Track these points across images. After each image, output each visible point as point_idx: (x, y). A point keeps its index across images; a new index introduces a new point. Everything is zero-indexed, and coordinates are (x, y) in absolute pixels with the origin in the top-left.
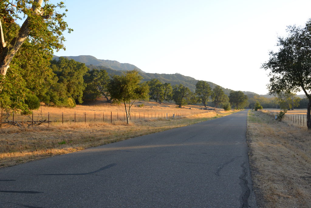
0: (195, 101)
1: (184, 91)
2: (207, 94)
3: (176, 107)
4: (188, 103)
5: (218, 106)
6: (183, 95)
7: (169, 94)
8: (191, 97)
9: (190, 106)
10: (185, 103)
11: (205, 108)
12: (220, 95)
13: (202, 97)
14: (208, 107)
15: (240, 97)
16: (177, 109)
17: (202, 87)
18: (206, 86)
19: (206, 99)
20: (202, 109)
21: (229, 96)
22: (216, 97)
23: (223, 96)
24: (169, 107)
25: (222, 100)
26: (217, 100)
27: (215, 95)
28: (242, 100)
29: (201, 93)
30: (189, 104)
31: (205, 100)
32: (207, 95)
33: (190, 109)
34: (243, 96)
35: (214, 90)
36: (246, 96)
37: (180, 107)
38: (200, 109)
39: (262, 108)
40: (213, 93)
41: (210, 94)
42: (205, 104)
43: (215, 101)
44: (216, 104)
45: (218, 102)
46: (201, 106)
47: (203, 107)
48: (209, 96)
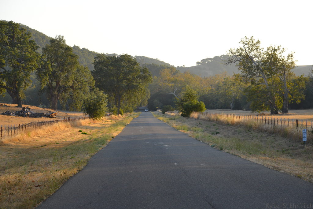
2: (24, 65)
5: (59, 102)
11: (20, 109)
12: (65, 67)
13: (7, 75)
14: (29, 107)
15: (126, 74)
17: (6, 39)
18: (18, 39)
19: (22, 80)
20: (8, 114)
21: (93, 69)
22: (54, 72)
23: (75, 69)
25: (70, 84)
26: (54, 84)
27: (50, 66)
28: (135, 84)
29: (4, 61)
31: (19, 84)
32: (24, 68)
34: (135, 71)
35: (46, 50)
36: (144, 71)
38: (3, 114)
39: (204, 108)
40: (42, 62)
41: (34, 66)
42: (20, 99)
43: (49, 88)
44: (53, 96)
45: (59, 91)
46: (5, 105)
47: (12, 109)
48: (33, 70)
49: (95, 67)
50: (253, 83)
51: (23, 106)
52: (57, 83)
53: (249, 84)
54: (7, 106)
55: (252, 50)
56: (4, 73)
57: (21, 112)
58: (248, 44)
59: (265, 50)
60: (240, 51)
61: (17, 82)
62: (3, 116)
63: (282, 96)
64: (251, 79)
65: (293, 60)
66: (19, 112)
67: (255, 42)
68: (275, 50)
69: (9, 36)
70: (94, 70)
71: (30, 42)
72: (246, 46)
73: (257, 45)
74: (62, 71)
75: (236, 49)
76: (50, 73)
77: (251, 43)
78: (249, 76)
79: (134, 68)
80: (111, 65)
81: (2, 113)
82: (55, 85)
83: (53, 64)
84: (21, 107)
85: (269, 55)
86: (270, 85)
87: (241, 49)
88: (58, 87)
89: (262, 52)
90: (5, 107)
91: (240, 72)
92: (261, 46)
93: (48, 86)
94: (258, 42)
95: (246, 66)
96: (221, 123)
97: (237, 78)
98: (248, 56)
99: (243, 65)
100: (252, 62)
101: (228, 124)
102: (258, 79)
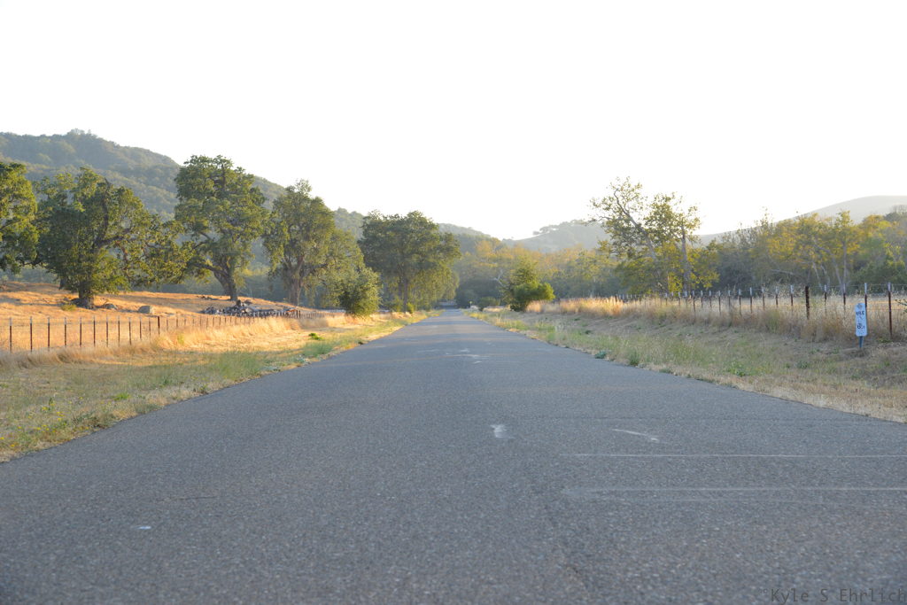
0: (176, 267)
1: (106, 210)
2: (240, 229)
3: (61, 305)
4: (131, 280)
5: (303, 293)
6: (101, 233)
7: (17, 229)
8: (152, 242)
9: (144, 299)
10: (112, 278)
11: (233, 304)
12: (312, 233)
13: (211, 246)
14: (251, 299)
15: (416, 244)
16: (67, 313)
17: (211, 186)
18: (232, 186)
19: (237, 254)
20: (212, 311)
21: (358, 234)
22: (293, 242)
23: (329, 236)
24: (18, 302)
25: (322, 262)
26: (294, 263)
27: (285, 231)
28: (431, 260)
29: (206, 223)
30: (139, 284)
31: (233, 262)
32: (242, 234)
33: (144, 310)
34: (433, 239)
35: (279, 204)
36: (448, 237)
37: (81, 303)
38: (203, 312)
39: (552, 296)
40: (273, 224)
41: (258, 229)
42: (234, 287)
43: (286, 269)
44: (292, 282)
45: (302, 273)
46: (208, 298)
47: (221, 303)
48: (255, 237)
49: (365, 233)
50: (630, 255)
51: (239, 298)
52: (299, 261)
53: (625, 258)
54: (212, 299)
55: (628, 200)
56: (206, 242)
57: (235, 308)
58: (622, 189)
59: (651, 200)
60: (609, 202)
61: (229, 258)
62: (202, 315)
63: (681, 276)
64: (628, 248)
65: (698, 216)
66: (231, 308)
67: (632, 186)
68: (668, 199)
69: (215, 182)
70: (363, 237)
71: (253, 190)
72: (618, 194)
73: (637, 191)
74: (307, 238)
75: (602, 198)
76: (287, 243)
77: (626, 188)
78: (624, 244)
79: (429, 233)
80: (392, 229)
81: (201, 310)
82: (296, 263)
83: (293, 227)
84: (236, 299)
85: (658, 207)
86: (659, 258)
87: (610, 198)
88: (300, 267)
89: (645, 203)
90: (209, 301)
91: (608, 238)
92: (642, 193)
93: (285, 265)
94: (638, 186)
95: (621, 228)
96: (591, 315)
97: (604, 247)
98: (621, 210)
99: (613, 224)
100: (629, 219)
101: (605, 317)
102: (640, 249)
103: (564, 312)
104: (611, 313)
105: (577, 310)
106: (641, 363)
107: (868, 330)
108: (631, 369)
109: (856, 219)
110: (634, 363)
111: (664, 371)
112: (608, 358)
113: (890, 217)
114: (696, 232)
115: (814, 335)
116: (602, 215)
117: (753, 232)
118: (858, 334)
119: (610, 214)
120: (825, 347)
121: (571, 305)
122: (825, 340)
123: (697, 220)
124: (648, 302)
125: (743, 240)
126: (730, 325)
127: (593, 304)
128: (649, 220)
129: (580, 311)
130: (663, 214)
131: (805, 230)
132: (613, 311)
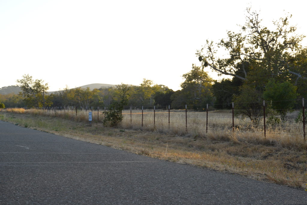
39: (4, 107)
50: (28, 96)
53: (26, 97)
55: (28, 81)
58: (26, 78)
59: (34, 81)
60: (22, 81)
63: (42, 103)
65: (48, 86)
67: (29, 77)
68: (39, 81)
72: (25, 79)
73: (31, 78)
75: (20, 80)
77: (27, 77)
78: (26, 93)
85: (37, 83)
86: (36, 97)
87: (23, 80)
89: (33, 82)
91: (22, 91)
92: (32, 79)
94: (31, 77)
95: (25, 88)
96: (16, 113)
97: (20, 94)
98: (26, 83)
99: (23, 87)
100: (28, 86)
101: (19, 113)
102: (31, 94)
103: (7, 112)
104: (21, 112)
105: (11, 111)
106: (28, 127)
107: (92, 119)
108: (25, 128)
109: (91, 89)
110: (26, 127)
111: (34, 129)
112: (19, 125)
113: (100, 89)
114: (47, 91)
115: (78, 120)
116: (20, 84)
117: (63, 91)
118: (89, 120)
119: (22, 84)
120: (80, 124)
121: (9, 110)
122: (81, 122)
123: (47, 87)
124: (32, 110)
125: (60, 94)
126: (55, 117)
127: (16, 110)
128: (34, 87)
129: (12, 111)
130: (38, 85)
131: (77, 91)
132: (22, 112)
